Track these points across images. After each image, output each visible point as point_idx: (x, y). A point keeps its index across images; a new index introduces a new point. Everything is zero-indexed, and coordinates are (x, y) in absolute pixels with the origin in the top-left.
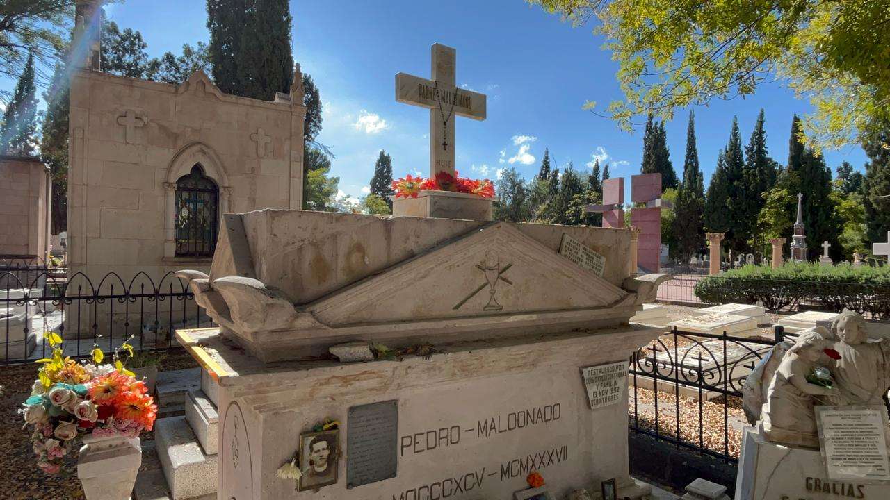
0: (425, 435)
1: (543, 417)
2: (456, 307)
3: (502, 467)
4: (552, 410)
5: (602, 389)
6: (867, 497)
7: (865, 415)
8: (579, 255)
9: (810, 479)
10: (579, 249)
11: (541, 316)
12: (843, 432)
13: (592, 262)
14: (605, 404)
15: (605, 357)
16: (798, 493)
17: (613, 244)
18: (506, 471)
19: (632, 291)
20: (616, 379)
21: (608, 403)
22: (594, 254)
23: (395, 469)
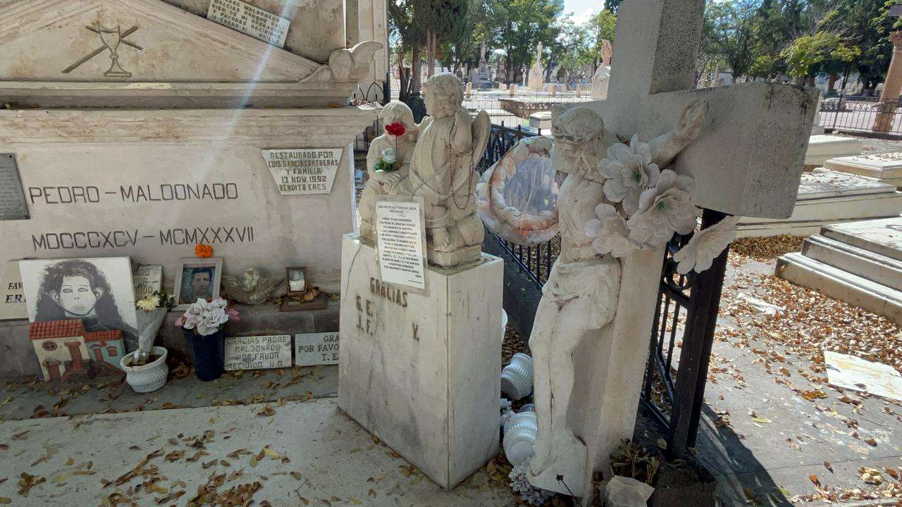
0: (56, 190)
1: (212, 193)
2: (68, 71)
3: (161, 232)
4: (225, 189)
5: (296, 175)
6: (408, 307)
7: (406, 208)
8: (239, 16)
9: (372, 279)
10: (238, 10)
11: (178, 86)
12: (389, 227)
13: (264, 26)
14: (302, 192)
15: (300, 141)
16: (366, 295)
17: (308, 4)
18: (167, 237)
19: (324, 62)
20: (319, 167)
21: (307, 192)
22: (266, 16)
23: (28, 212)
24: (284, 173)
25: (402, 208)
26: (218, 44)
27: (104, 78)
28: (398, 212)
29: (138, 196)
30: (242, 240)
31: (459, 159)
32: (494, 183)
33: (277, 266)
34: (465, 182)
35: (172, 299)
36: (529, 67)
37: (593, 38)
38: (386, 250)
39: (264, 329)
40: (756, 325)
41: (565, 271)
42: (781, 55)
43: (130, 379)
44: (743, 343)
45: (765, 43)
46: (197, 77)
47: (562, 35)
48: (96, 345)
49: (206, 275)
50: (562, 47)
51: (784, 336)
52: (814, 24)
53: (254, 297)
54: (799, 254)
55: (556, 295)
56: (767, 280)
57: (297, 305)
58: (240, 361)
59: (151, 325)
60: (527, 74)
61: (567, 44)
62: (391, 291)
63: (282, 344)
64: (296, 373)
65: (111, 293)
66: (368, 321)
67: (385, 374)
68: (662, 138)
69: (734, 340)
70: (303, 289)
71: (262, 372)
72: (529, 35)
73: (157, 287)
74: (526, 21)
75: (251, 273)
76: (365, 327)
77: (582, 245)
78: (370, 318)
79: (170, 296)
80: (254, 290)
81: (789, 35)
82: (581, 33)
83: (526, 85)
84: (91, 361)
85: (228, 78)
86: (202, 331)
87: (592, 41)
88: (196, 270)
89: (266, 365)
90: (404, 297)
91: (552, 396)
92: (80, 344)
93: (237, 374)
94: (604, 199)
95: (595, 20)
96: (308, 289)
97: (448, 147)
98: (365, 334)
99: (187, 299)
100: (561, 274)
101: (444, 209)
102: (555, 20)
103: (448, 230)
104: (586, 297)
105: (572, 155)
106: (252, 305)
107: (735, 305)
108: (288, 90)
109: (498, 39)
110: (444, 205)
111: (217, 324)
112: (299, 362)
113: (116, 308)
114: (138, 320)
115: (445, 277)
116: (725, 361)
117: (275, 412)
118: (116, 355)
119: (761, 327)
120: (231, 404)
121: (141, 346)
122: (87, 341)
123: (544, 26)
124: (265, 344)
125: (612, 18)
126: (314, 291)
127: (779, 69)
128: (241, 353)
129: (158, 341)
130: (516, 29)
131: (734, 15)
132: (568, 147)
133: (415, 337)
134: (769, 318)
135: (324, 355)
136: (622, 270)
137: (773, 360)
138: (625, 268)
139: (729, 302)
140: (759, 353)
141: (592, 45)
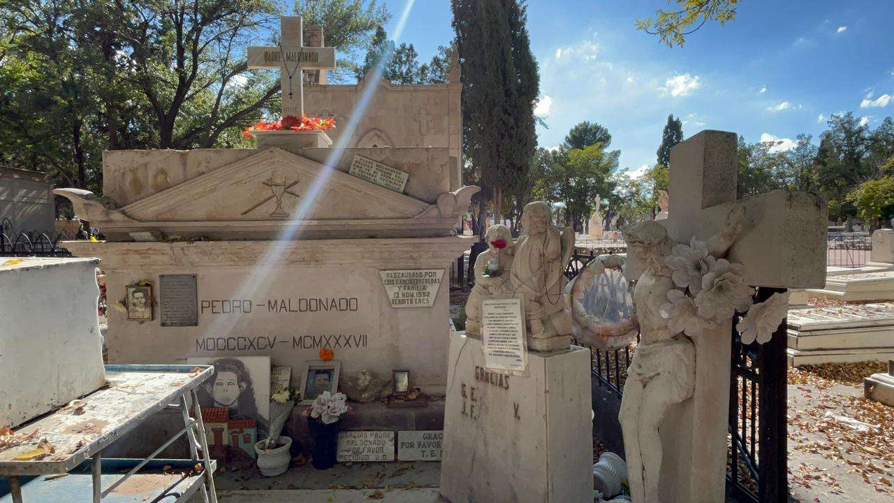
0: (221, 303)
1: (338, 306)
2: (245, 213)
3: (294, 338)
4: (348, 302)
5: (405, 292)
6: (510, 389)
7: (509, 304)
8: (372, 172)
9: (477, 367)
10: (372, 167)
11: (323, 222)
12: (494, 321)
13: (390, 178)
14: (410, 305)
15: (411, 264)
16: (471, 382)
17: (423, 162)
18: (298, 342)
19: (434, 202)
20: (425, 284)
21: (414, 305)
22: (391, 171)
23: (197, 321)
24: (396, 289)
25: (505, 304)
26: (354, 191)
27: (270, 218)
28: (502, 307)
29: (281, 307)
30: (357, 346)
31: (551, 264)
32: (575, 295)
33: (384, 370)
34: (557, 282)
35: (299, 395)
36: (588, 218)
37: (650, 190)
38: (490, 339)
39: (373, 425)
40: (849, 440)
41: (646, 352)
42: (847, 199)
43: (260, 463)
44: (835, 455)
45: (827, 189)
46: (336, 216)
47: (619, 188)
48: (236, 432)
49: (326, 376)
50: (619, 198)
51: (882, 451)
52: (877, 170)
53: (365, 395)
54: (887, 375)
55: (639, 374)
56: (856, 402)
57: (402, 403)
58: (350, 453)
59: (280, 417)
60: (587, 223)
61: (624, 196)
62: (494, 376)
63: (387, 440)
64: (399, 466)
65: (252, 386)
66: (472, 406)
67: (487, 455)
68: (715, 237)
69: (826, 453)
70: (406, 391)
71: (369, 464)
72: (586, 189)
73: (286, 384)
74: (583, 176)
75: (364, 374)
76: (469, 413)
77: (658, 329)
78: (474, 404)
79: (297, 392)
80: (365, 390)
81: (853, 180)
82: (637, 185)
83: (587, 232)
84: (229, 446)
85: (359, 216)
86: (325, 420)
87: (649, 193)
88: (318, 372)
89: (372, 458)
90: (506, 380)
91: (644, 469)
92: (223, 430)
93: (347, 464)
94: (674, 287)
95: (650, 174)
96: (410, 389)
97: (542, 255)
98: (469, 419)
99: (311, 395)
100: (642, 355)
101: (539, 305)
102: (611, 175)
103: (543, 322)
104: (666, 374)
105: (643, 257)
106: (363, 403)
107: (823, 422)
108: (404, 224)
109: (556, 193)
110: (538, 301)
111: (338, 414)
112: (401, 457)
113: (254, 400)
114: (271, 411)
115: (543, 358)
116: (817, 470)
117: (384, 496)
118: (250, 442)
119: (855, 442)
120: (345, 488)
121: (271, 434)
122: (229, 428)
123: (600, 180)
124: (372, 439)
125: (666, 171)
126: (416, 391)
127: (848, 212)
128: (352, 446)
129: (284, 432)
130: (574, 184)
131: (791, 165)
132: (640, 250)
133: (517, 416)
134: (863, 435)
135: (423, 451)
136: (695, 350)
137: (871, 471)
138: (698, 349)
139: (817, 420)
140: (855, 464)
141: (649, 196)
